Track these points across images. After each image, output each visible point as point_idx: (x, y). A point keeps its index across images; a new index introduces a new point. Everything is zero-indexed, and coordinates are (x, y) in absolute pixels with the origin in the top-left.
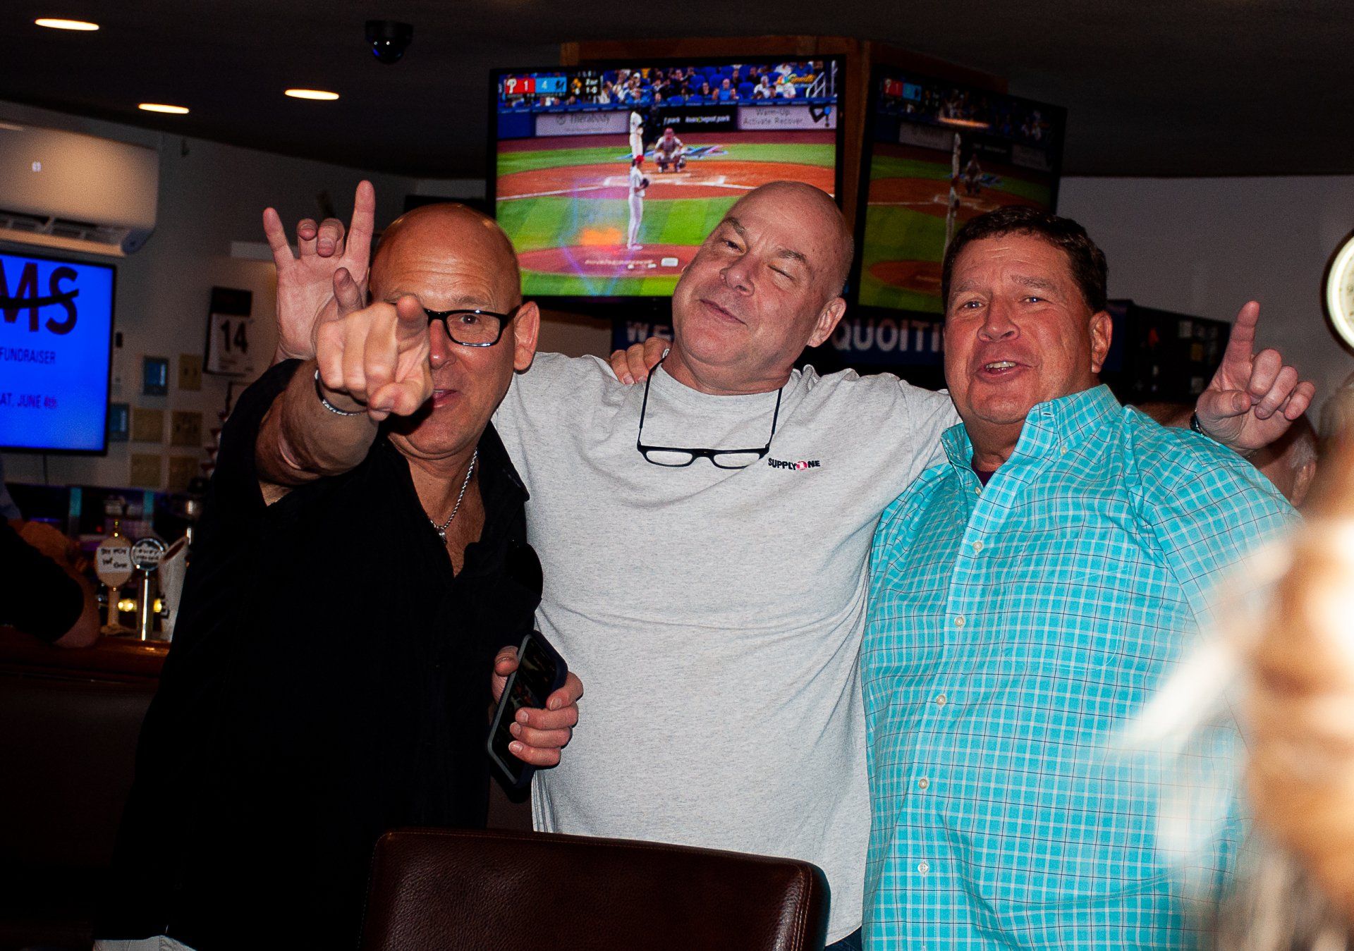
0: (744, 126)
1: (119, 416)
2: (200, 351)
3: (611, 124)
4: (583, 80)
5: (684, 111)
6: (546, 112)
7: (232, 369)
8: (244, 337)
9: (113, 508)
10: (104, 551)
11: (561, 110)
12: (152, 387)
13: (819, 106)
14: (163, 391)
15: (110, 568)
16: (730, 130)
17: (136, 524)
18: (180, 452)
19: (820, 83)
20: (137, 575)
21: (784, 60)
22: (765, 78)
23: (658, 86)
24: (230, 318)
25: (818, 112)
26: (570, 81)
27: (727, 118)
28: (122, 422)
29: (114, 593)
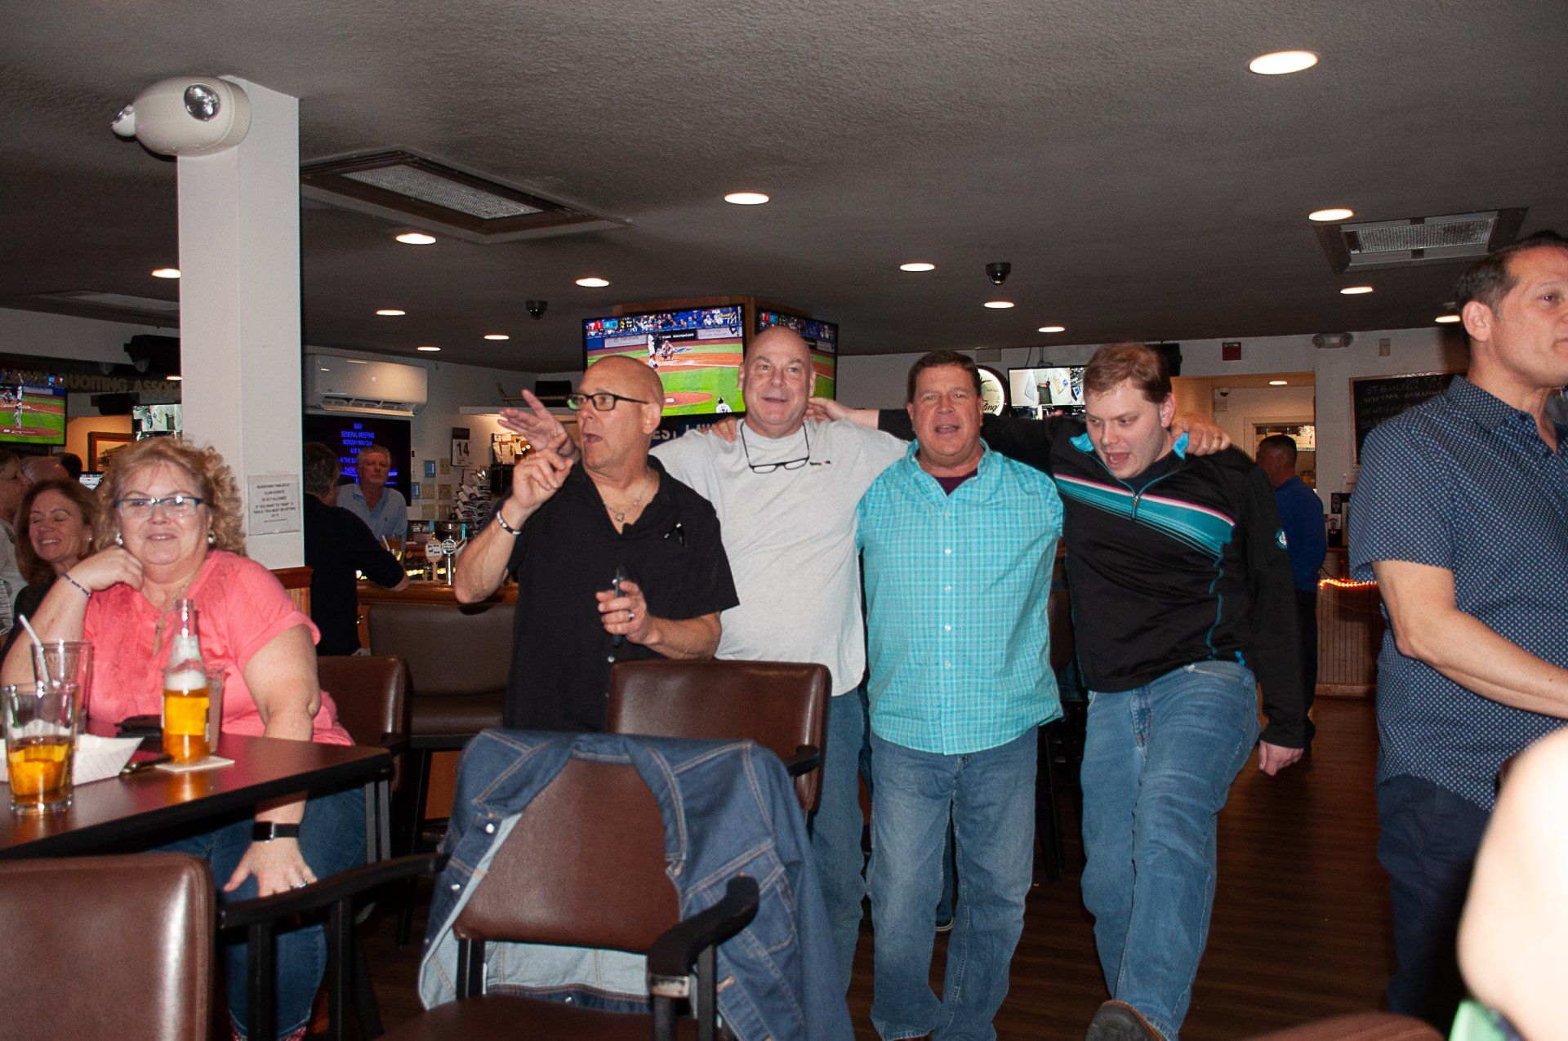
0: (700, 338)
1: (415, 487)
2: (449, 457)
3: (640, 340)
4: (625, 322)
5: (672, 333)
6: (609, 336)
7: (463, 464)
8: (467, 449)
9: (417, 529)
10: (429, 546)
11: (616, 336)
12: (429, 475)
13: (734, 326)
14: (434, 476)
15: (432, 554)
16: (695, 339)
17: (428, 535)
18: (441, 503)
19: (733, 317)
20: (445, 556)
21: (715, 307)
22: (708, 316)
23: (660, 322)
24: (461, 441)
25: (733, 329)
26: (619, 322)
27: (693, 335)
28: (416, 491)
29: (435, 566)
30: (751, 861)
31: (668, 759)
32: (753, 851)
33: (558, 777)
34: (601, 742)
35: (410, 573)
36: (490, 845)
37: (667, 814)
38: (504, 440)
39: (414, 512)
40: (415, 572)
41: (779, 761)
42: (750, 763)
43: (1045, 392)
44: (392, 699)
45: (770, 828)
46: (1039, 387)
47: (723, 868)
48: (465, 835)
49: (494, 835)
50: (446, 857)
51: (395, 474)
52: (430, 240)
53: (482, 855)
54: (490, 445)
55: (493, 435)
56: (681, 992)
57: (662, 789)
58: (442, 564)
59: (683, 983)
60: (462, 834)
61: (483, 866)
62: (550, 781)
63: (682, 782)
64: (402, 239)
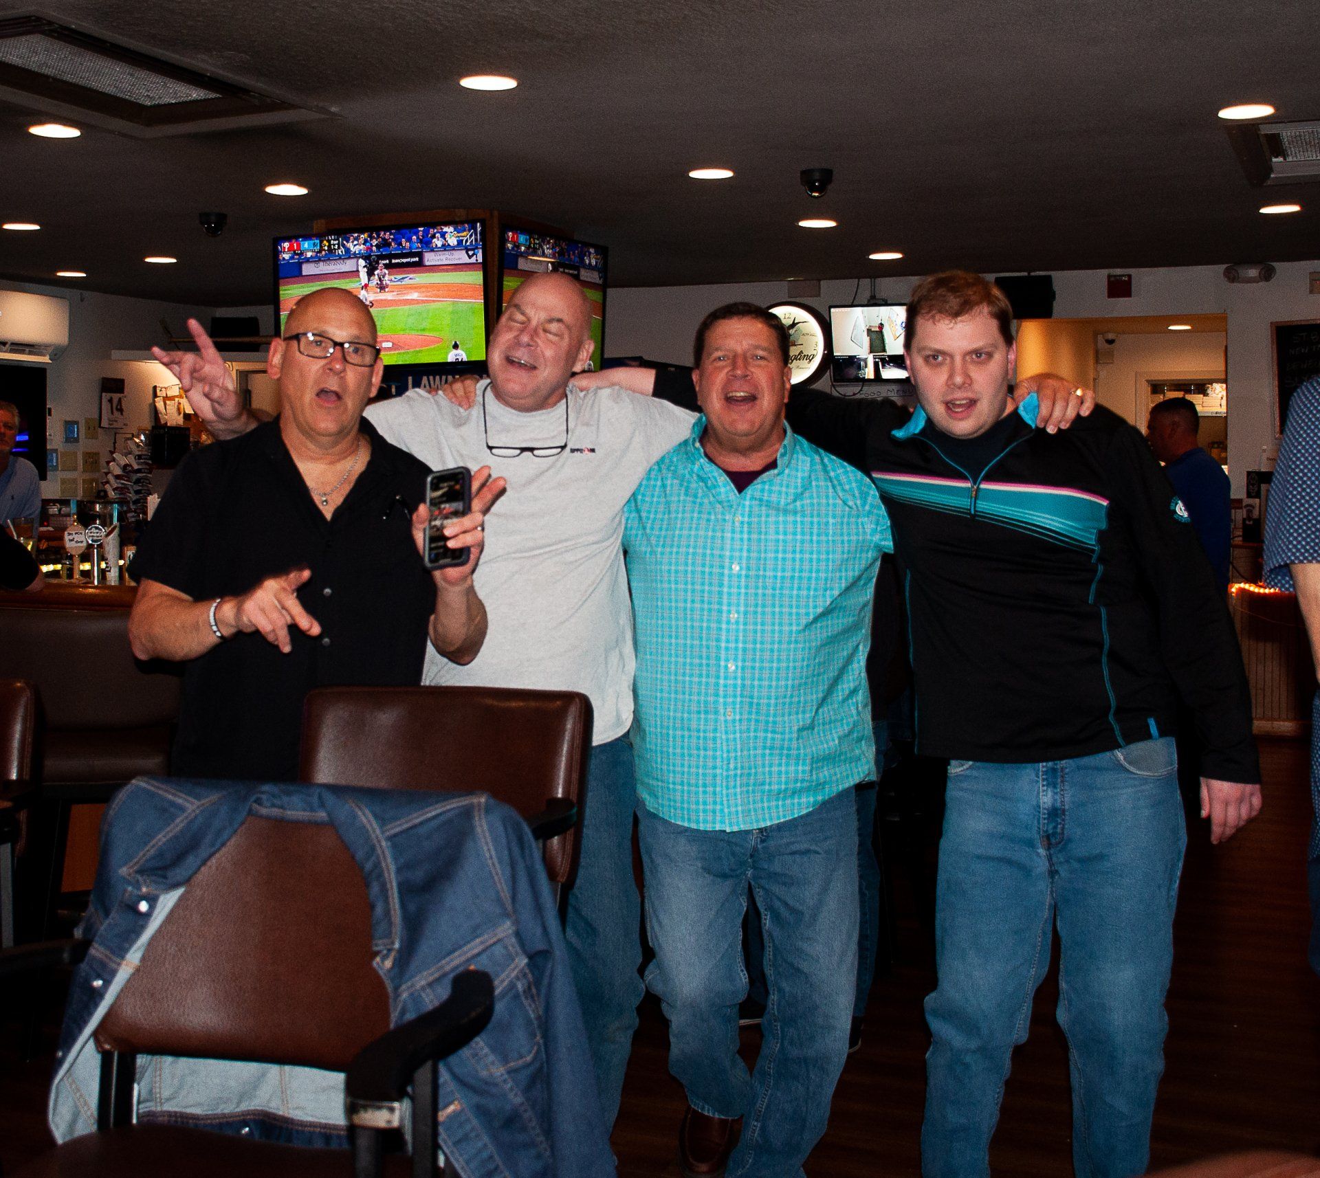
0: (427, 263)
1: (52, 456)
2: (97, 416)
3: (348, 266)
4: (329, 241)
5: (391, 256)
6: (308, 260)
7: (115, 425)
8: (121, 406)
9: (54, 510)
10: (69, 534)
11: (317, 260)
12: (70, 439)
13: (471, 250)
14: (77, 440)
15: (73, 544)
16: (419, 265)
17: (68, 519)
18: (87, 476)
19: (471, 236)
20: (90, 547)
21: (447, 224)
22: (438, 235)
23: (375, 242)
24: (113, 395)
25: (471, 253)
26: (321, 242)
27: (417, 259)
28: (54, 460)
29: (76, 559)
30: (484, 951)
31: (376, 816)
32: (488, 938)
33: (233, 841)
34: (289, 794)
35: (45, 569)
36: (143, 928)
37: (375, 889)
38: (170, 394)
39: (50, 489)
40: (51, 567)
41: (521, 820)
42: (484, 823)
43: (877, 337)
44: (17, 736)
45: (509, 907)
46: (869, 331)
47: (447, 959)
48: (112, 915)
49: (148, 915)
50: (86, 944)
51: (26, 438)
52: (73, 133)
53: (132, 942)
54: (151, 401)
55: (155, 388)
56: (389, 1122)
57: (368, 859)
58: (86, 557)
59: (392, 1110)
60: (107, 913)
61: (134, 956)
62: (223, 845)
63: (394, 846)
64: (36, 130)
